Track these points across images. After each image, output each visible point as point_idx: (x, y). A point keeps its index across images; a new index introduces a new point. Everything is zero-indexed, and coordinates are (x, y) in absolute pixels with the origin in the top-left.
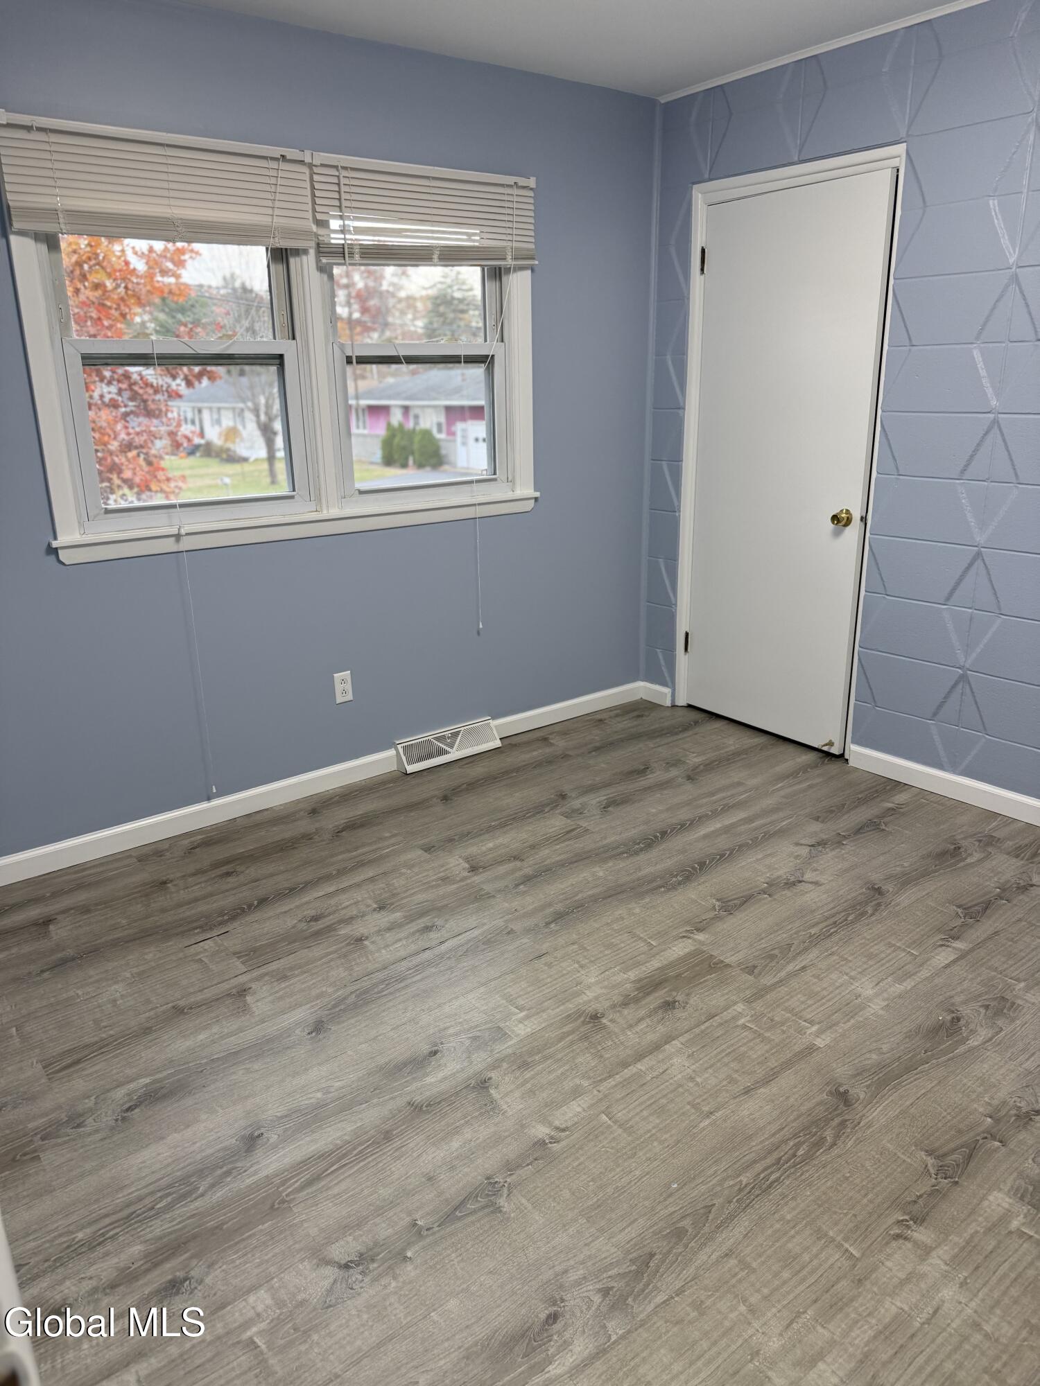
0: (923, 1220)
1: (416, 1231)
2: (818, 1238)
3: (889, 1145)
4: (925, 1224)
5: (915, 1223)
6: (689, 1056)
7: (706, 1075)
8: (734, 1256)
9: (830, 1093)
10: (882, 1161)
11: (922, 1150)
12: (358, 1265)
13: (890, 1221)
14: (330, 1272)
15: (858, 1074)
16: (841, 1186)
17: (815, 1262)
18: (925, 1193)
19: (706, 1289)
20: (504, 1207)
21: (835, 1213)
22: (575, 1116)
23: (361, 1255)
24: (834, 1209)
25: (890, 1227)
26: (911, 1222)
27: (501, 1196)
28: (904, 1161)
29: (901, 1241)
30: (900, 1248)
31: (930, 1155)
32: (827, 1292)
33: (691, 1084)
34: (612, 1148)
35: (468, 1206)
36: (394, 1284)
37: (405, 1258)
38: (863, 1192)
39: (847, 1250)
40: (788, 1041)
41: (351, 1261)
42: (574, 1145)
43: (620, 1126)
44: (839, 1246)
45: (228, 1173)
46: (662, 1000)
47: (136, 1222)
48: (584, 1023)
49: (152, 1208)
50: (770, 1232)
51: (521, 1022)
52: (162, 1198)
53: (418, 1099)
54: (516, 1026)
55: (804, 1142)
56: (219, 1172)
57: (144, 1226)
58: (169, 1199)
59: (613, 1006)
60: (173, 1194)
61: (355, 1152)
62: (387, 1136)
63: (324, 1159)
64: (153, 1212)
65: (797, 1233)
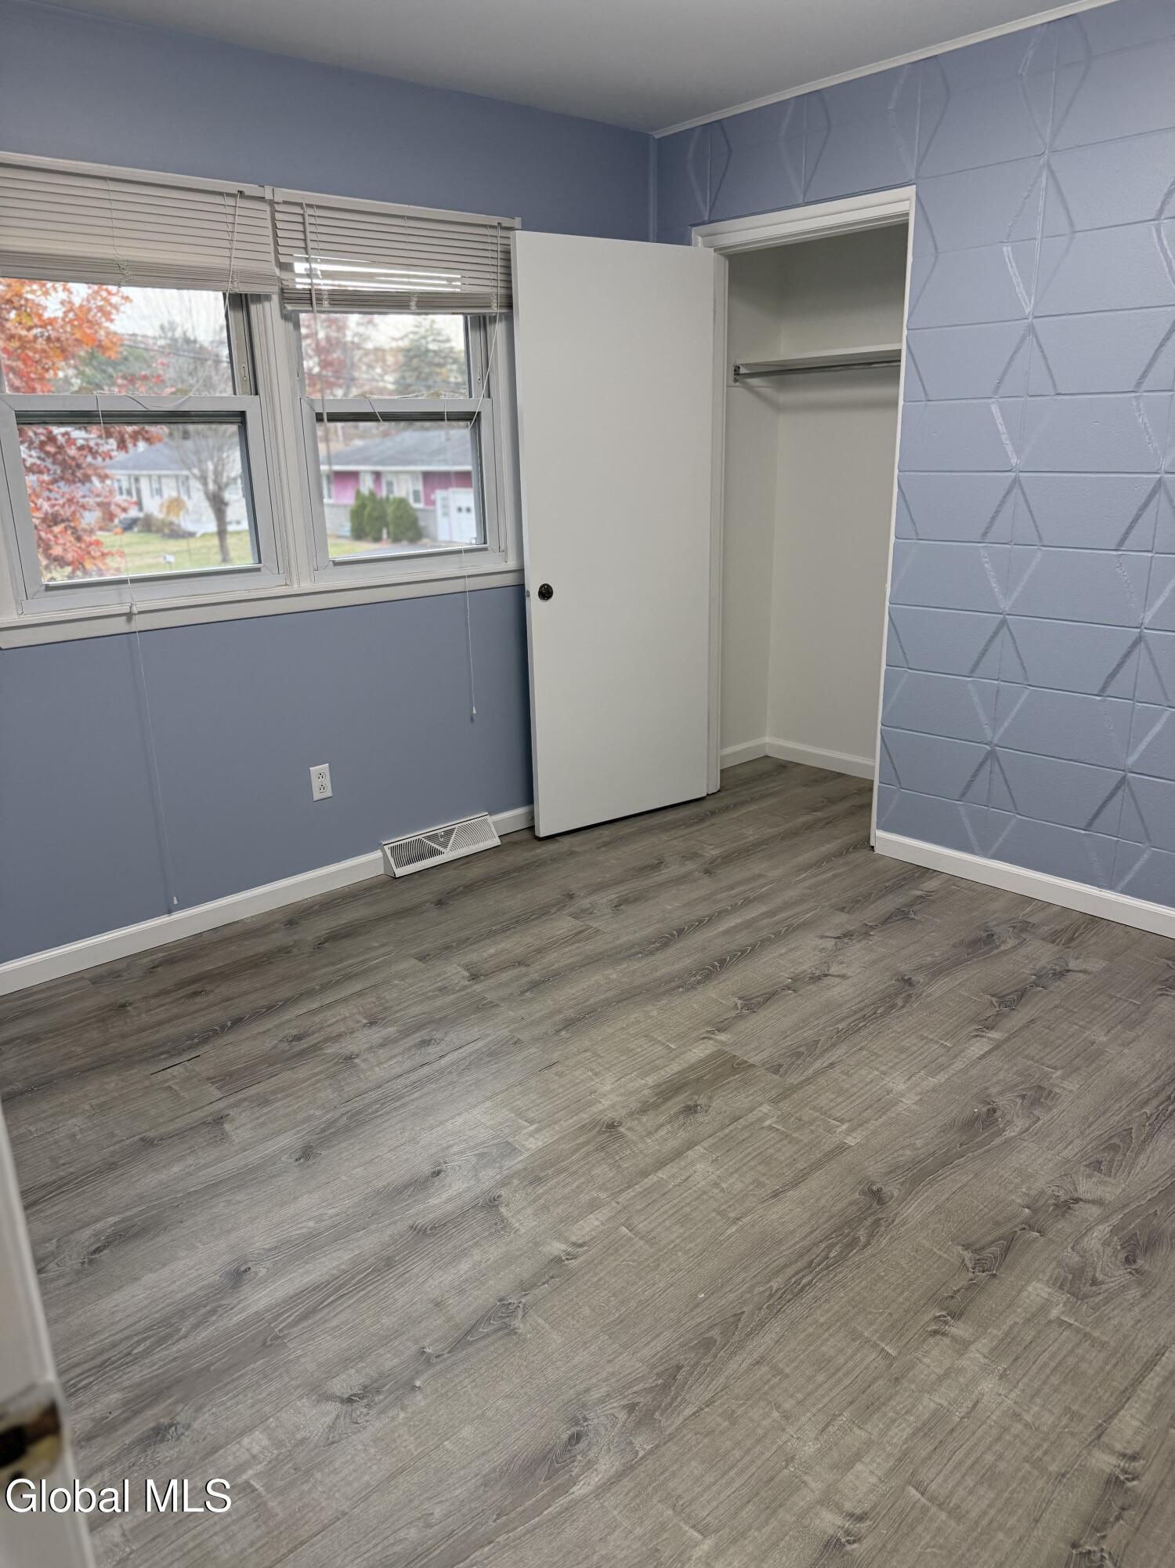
0: (961, 1315)
1: (424, 1360)
2: (853, 1340)
3: (925, 1242)
4: (963, 1318)
5: (953, 1318)
6: (712, 1162)
7: (732, 1180)
8: (765, 1363)
9: (863, 1192)
10: (918, 1257)
11: (958, 1244)
12: (362, 1398)
13: (927, 1317)
14: (332, 1408)
15: (891, 1172)
16: (875, 1285)
17: (850, 1364)
18: (962, 1288)
19: (737, 1398)
20: (519, 1328)
21: (870, 1313)
22: (593, 1230)
23: (365, 1387)
24: (869, 1309)
25: (927, 1324)
26: (949, 1318)
27: (516, 1317)
28: (941, 1256)
29: (938, 1337)
30: (937, 1344)
31: (966, 1249)
32: (863, 1393)
33: (716, 1191)
34: (634, 1261)
35: (481, 1330)
36: (402, 1415)
37: (414, 1388)
38: (898, 1291)
39: (883, 1349)
40: (817, 1140)
41: (354, 1395)
42: (593, 1261)
43: (642, 1238)
44: (875, 1346)
45: (213, 1312)
46: (682, 1105)
47: (111, 1370)
48: (600, 1133)
49: (129, 1354)
50: (803, 1336)
51: (531, 1136)
52: (139, 1343)
53: (421, 1222)
54: (526, 1140)
55: (837, 1243)
56: (203, 1311)
57: (121, 1373)
58: (148, 1343)
59: (631, 1114)
60: (152, 1336)
61: (354, 1282)
62: (389, 1263)
63: (320, 1291)
64: (130, 1358)
65: (831, 1335)
